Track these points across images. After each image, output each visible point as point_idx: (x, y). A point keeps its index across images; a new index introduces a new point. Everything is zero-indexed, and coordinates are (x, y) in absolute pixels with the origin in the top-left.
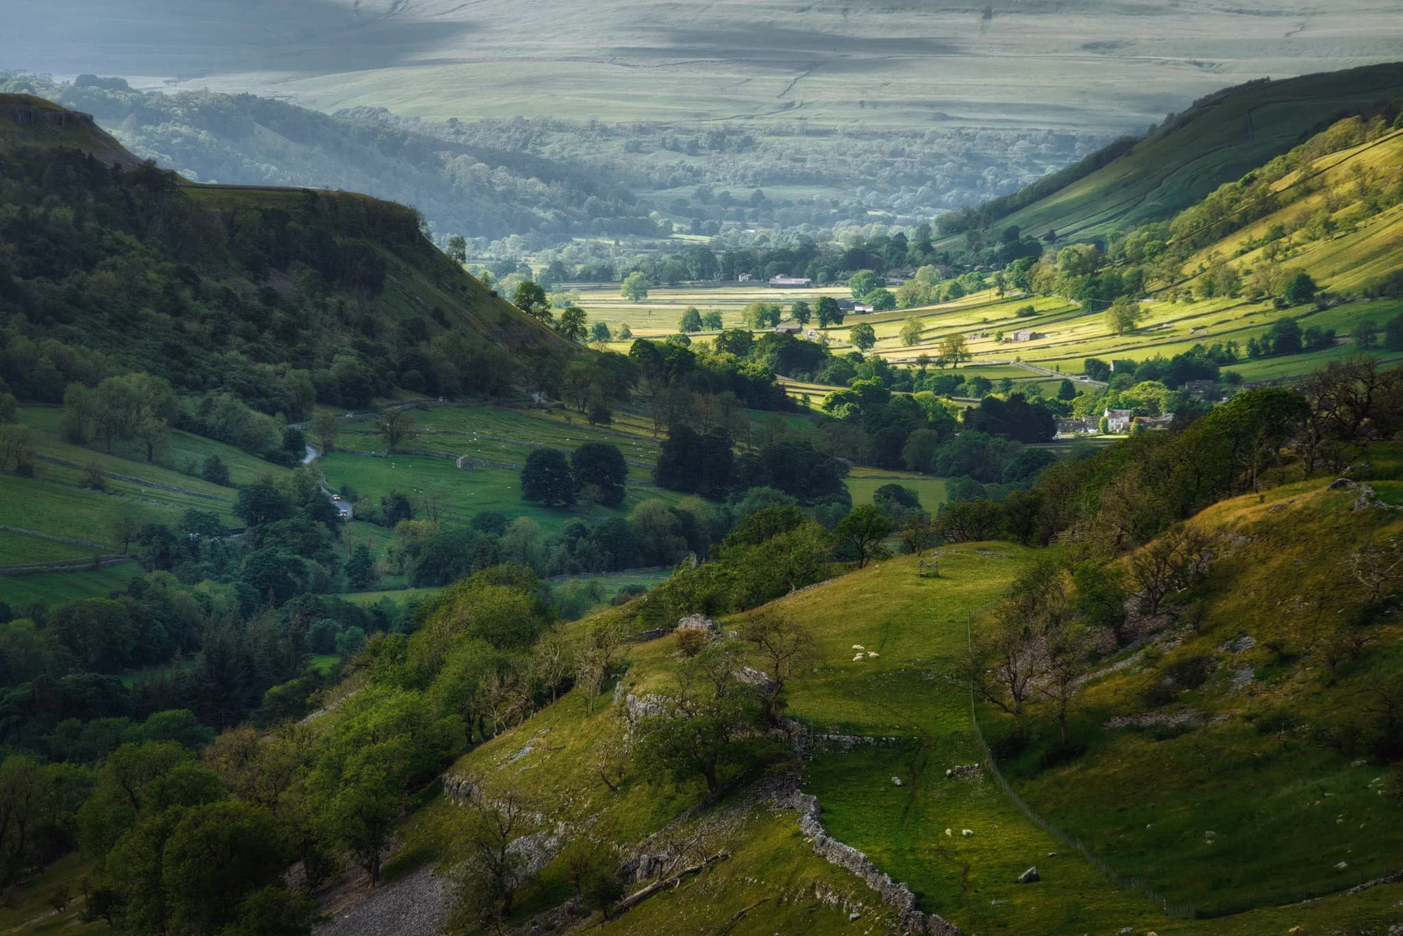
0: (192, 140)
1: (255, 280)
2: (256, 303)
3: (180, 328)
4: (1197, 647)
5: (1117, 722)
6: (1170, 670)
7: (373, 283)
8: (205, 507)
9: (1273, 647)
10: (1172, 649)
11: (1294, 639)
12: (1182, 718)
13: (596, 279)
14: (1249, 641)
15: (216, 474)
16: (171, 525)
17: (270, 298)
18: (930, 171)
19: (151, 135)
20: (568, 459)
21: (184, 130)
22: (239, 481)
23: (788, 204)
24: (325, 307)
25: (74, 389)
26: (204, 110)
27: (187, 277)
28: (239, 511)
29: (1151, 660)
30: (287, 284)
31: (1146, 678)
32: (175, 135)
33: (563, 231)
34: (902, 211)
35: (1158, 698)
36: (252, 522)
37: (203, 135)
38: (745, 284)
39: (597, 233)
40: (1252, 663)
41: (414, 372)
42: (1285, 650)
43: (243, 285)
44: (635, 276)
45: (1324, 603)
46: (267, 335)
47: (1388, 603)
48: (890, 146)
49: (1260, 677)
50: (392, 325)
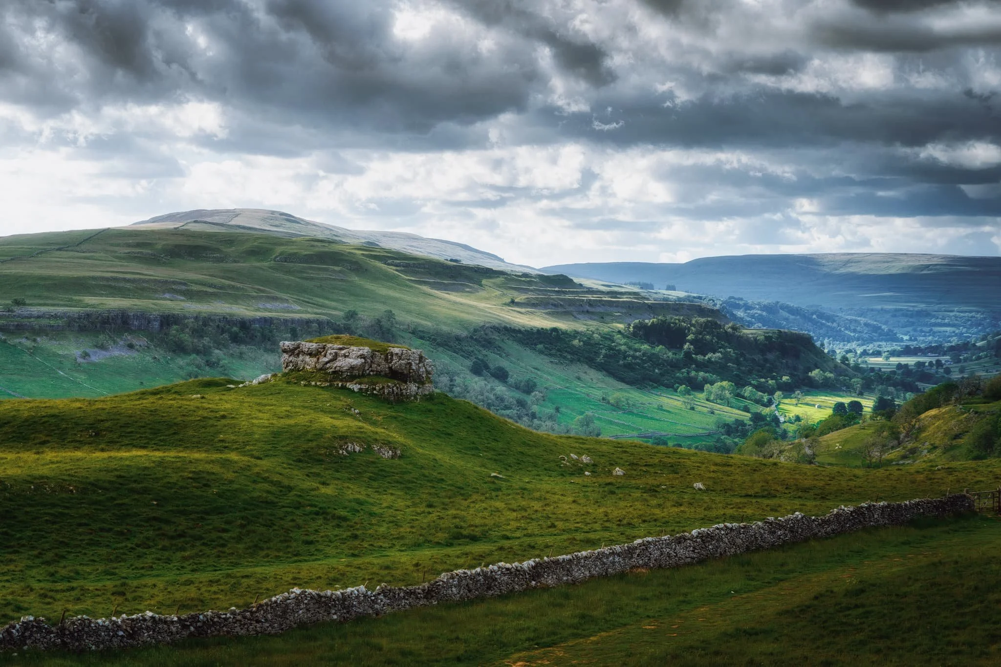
0: (760, 315)
1: (762, 356)
2: (762, 362)
3: (739, 369)
4: (915, 445)
5: (894, 463)
6: (908, 451)
7: (797, 356)
8: (740, 418)
9: (932, 445)
10: (910, 446)
11: (937, 443)
12: (909, 462)
13: (876, 354)
14: (927, 443)
15: (746, 409)
16: (730, 424)
17: (766, 360)
18: (983, 322)
19: (749, 313)
20: (846, 405)
21: (759, 312)
22: (752, 411)
23: (940, 332)
24: (782, 363)
25: (707, 386)
26: (765, 306)
27: (742, 355)
28: (751, 419)
29: (904, 448)
30: (770, 356)
31: (903, 452)
32: (756, 313)
33: (871, 340)
34: (973, 334)
35: (904, 457)
36: (754, 422)
37: (764, 313)
38: (919, 356)
39: (881, 341)
40: (927, 448)
41: (806, 381)
42: (936, 445)
43: (758, 357)
44: (886, 353)
45: (945, 434)
46: (765, 371)
47: (960, 434)
48: (970, 315)
49: (928, 452)
50: (802, 368)
